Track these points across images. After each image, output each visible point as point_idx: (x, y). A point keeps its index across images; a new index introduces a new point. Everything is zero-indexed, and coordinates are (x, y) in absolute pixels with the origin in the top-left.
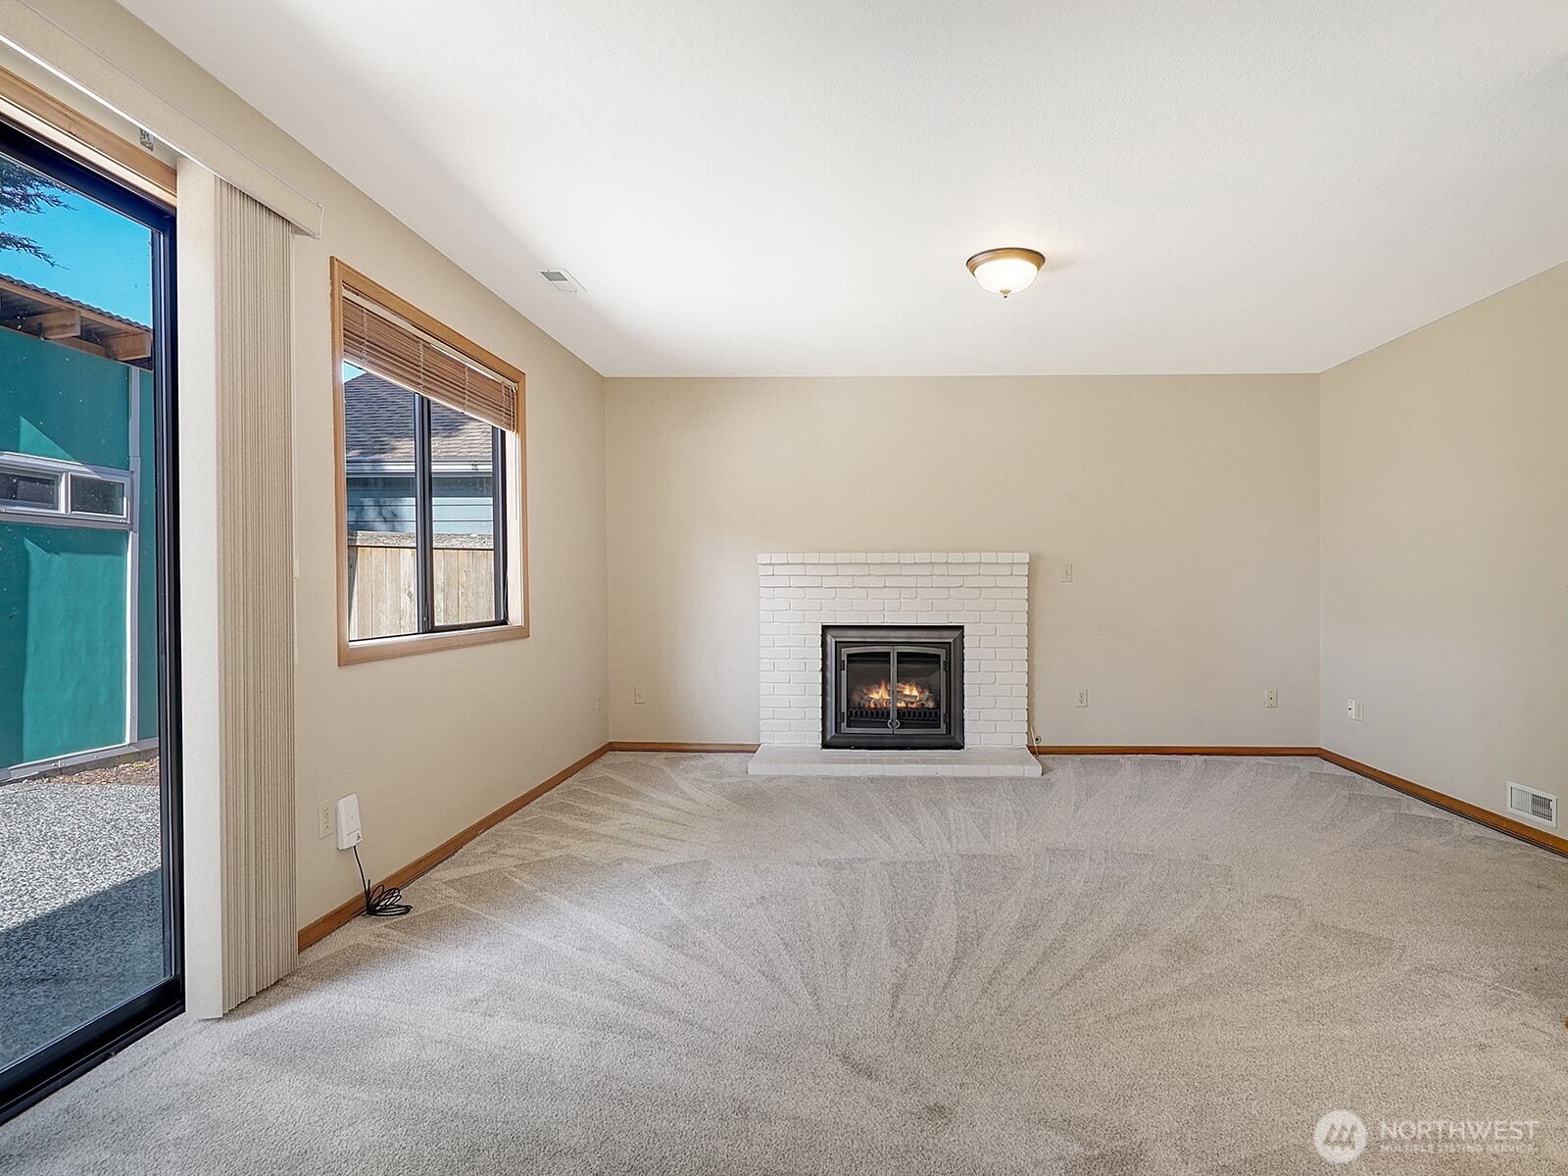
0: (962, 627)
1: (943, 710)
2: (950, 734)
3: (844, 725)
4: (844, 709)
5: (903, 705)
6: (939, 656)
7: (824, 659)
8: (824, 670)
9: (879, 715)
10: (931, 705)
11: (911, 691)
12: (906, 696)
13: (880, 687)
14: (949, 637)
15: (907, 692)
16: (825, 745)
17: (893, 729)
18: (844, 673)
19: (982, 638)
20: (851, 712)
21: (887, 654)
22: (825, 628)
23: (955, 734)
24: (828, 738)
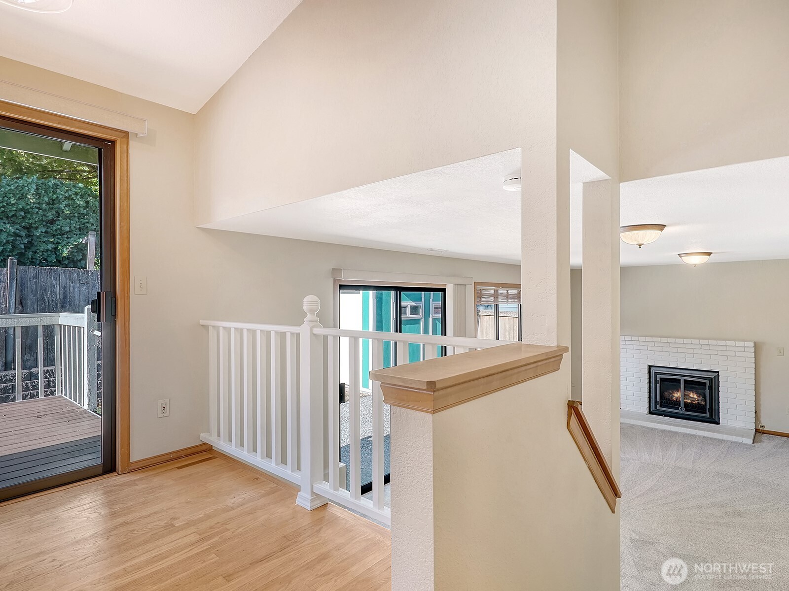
0: (718, 372)
1: (708, 406)
2: (712, 417)
3: (658, 406)
4: (658, 399)
5: (689, 401)
6: (706, 383)
7: (650, 378)
8: (650, 382)
9: (676, 404)
10: (703, 403)
11: (693, 395)
12: (691, 397)
13: (678, 391)
14: (712, 376)
15: (691, 396)
16: (650, 413)
17: (682, 411)
18: (658, 385)
19: (729, 378)
20: (662, 401)
21: (679, 380)
22: (650, 367)
23: (715, 418)
24: (652, 410)
